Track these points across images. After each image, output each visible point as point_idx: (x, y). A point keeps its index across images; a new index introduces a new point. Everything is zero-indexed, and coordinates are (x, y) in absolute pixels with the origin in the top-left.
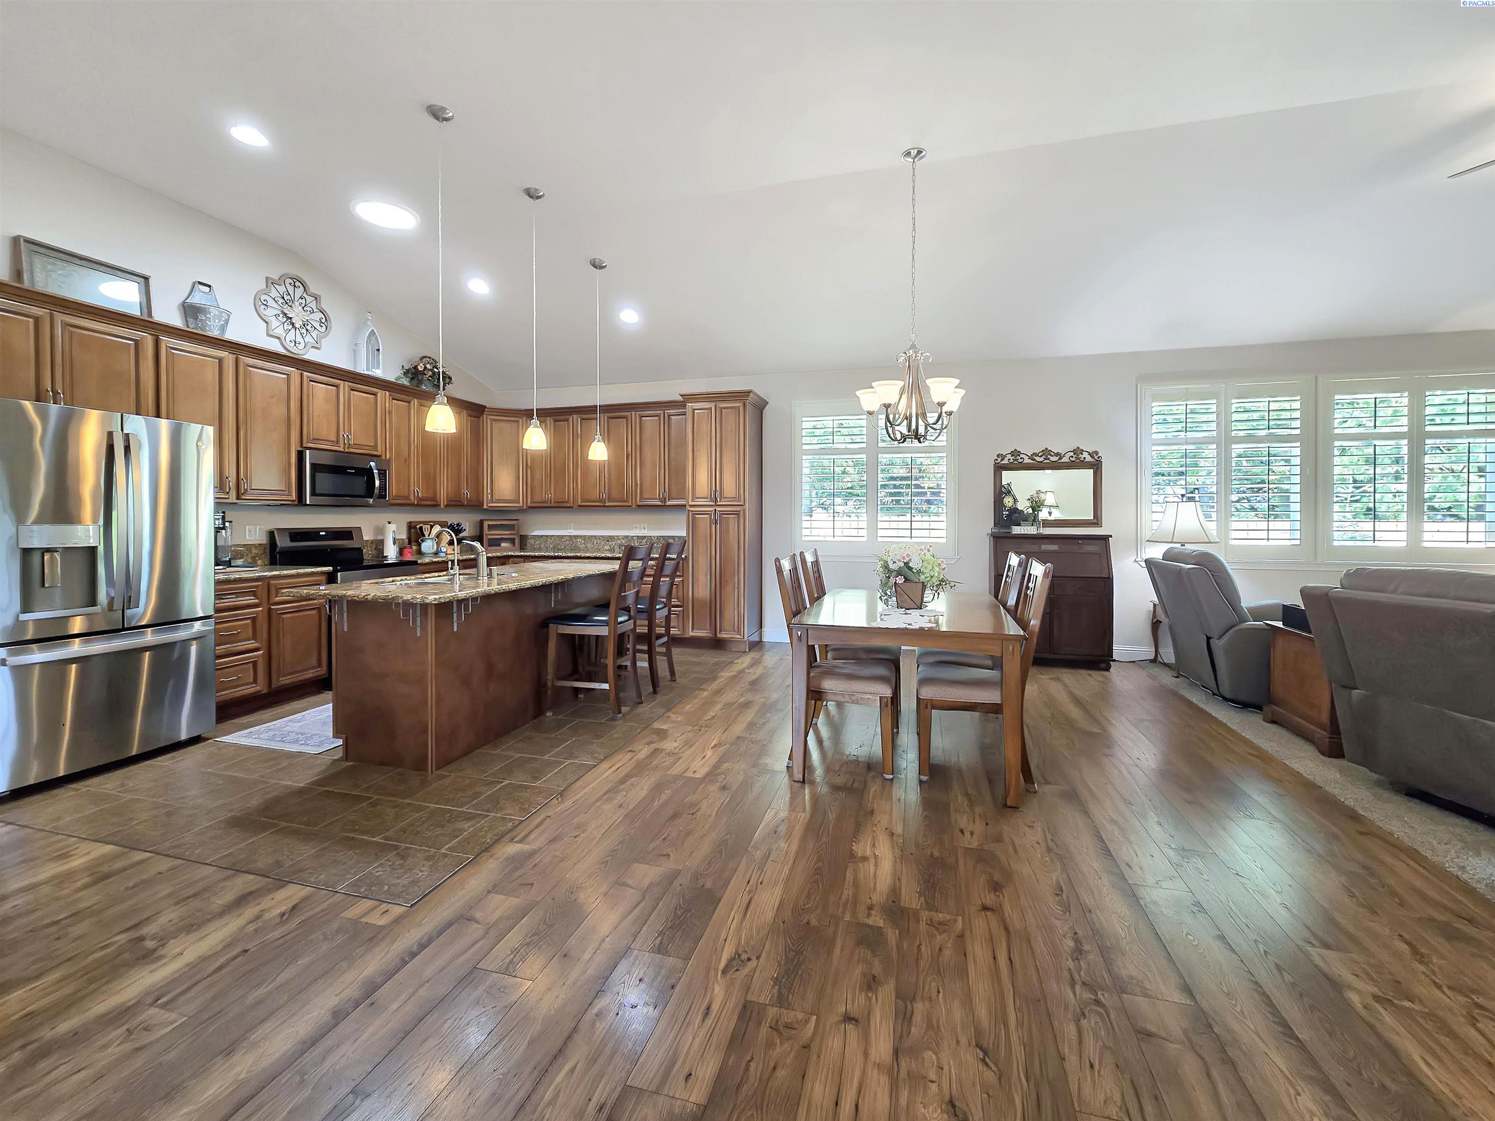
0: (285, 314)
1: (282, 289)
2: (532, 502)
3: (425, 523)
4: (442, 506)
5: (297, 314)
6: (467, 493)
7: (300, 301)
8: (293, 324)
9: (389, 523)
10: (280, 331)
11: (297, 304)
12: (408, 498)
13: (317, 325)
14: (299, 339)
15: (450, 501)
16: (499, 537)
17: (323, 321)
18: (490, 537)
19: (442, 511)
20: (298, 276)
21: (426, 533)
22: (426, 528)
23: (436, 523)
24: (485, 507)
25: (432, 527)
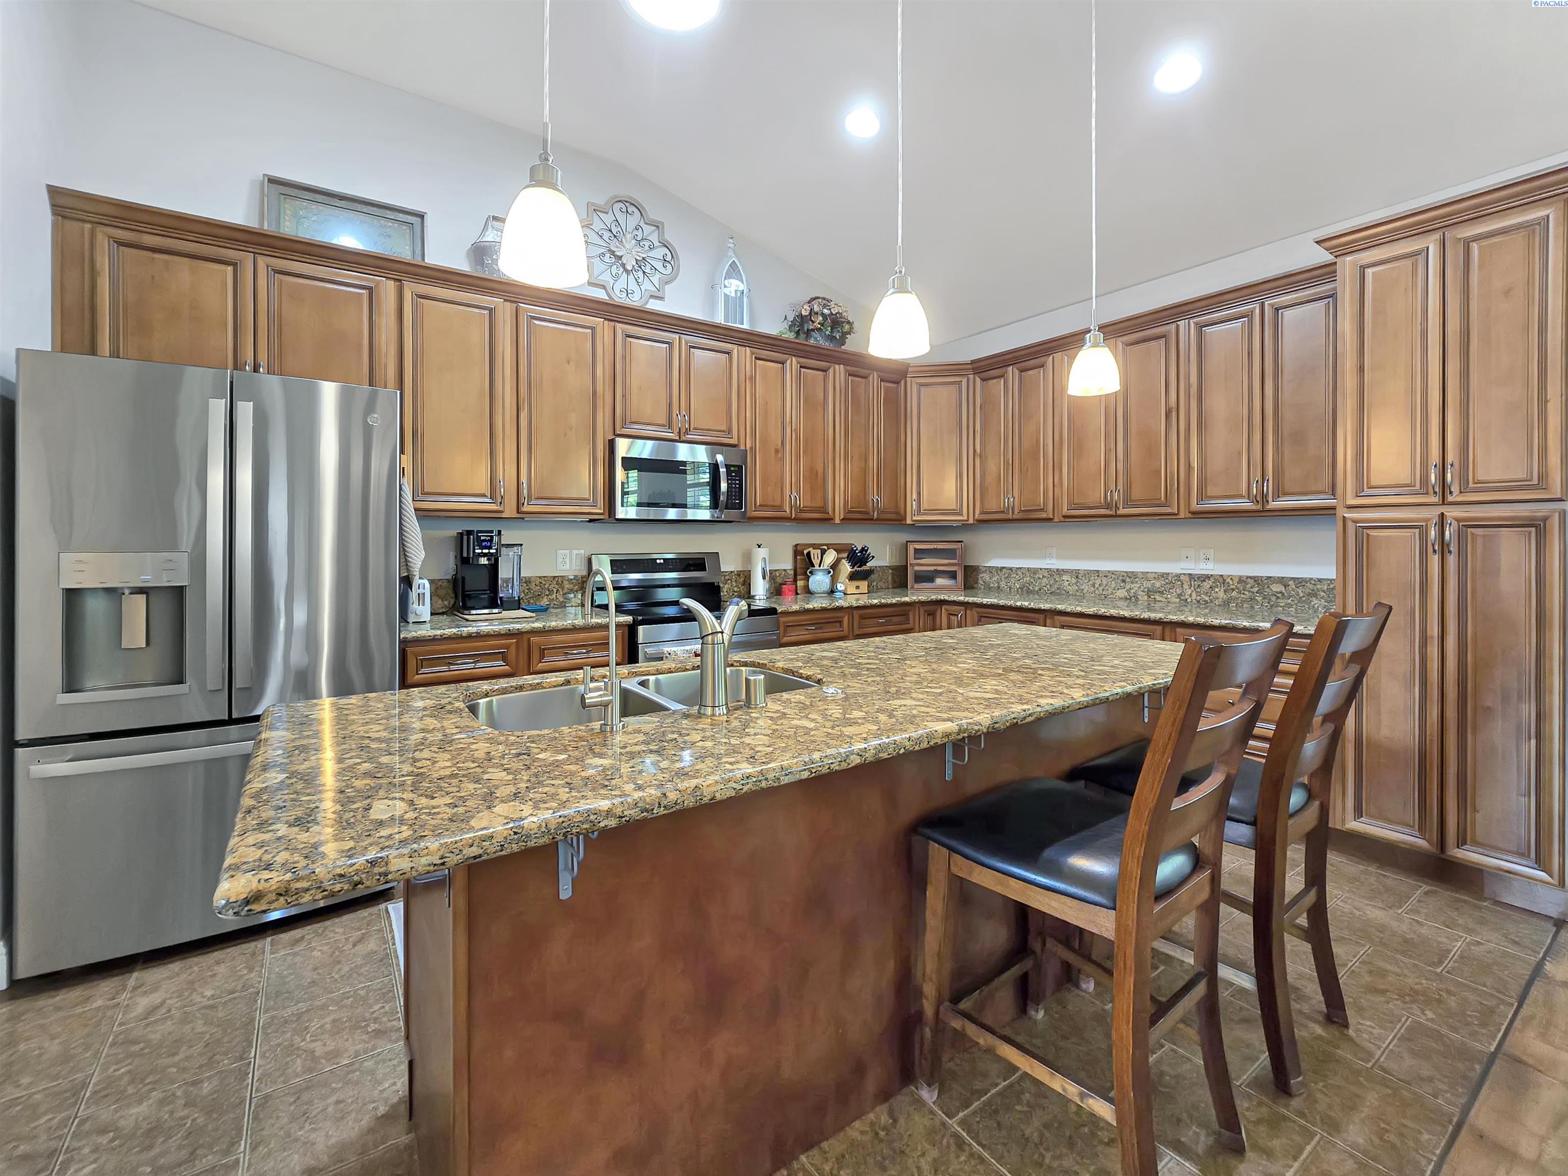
0: (612, 253)
1: (608, 219)
2: (982, 513)
3: (815, 546)
4: (837, 521)
5: (630, 252)
6: (876, 498)
7: (636, 232)
8: (623, 265)
9: (759, 547)
10: (606, 278)
11: (629, 236)
12: (780, 508)
13: (659, 265)
14: (633, 286)
15: (850, 512)
16: (932, 568)
17: (669, 258)
18: (917, 568)
19: (837, 528)
20: (630, 197)
21: (816, 562)
22: (815, 554)
23: (829, 546)
24: (909, 521)
25: (823, 552)
